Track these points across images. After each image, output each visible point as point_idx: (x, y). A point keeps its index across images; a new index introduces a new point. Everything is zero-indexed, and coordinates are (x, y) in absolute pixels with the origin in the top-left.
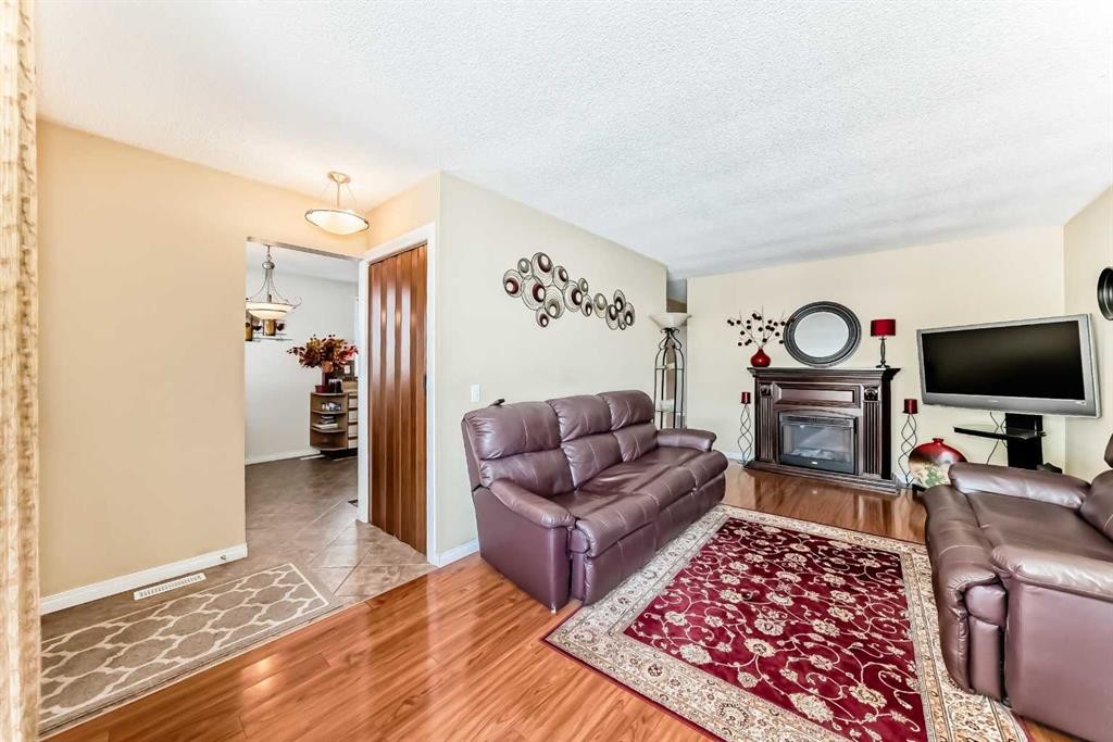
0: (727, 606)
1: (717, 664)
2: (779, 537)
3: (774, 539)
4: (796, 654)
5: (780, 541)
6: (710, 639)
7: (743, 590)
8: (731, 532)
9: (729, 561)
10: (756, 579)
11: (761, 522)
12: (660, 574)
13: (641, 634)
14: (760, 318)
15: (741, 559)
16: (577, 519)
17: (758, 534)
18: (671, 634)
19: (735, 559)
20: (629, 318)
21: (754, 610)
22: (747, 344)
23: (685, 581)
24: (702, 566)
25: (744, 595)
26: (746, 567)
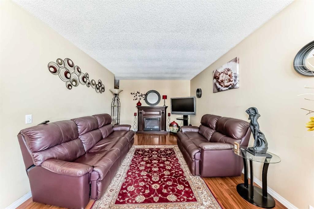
0: (144, 177)
1: (147, 198)
2: (150, 151)
3: (149, 152)
4: (164, 184)
5: (150, 152)
6: (142, 191)
7: (146, 170)
8: (138, 153)
9: (140, 162)
10: (148, 165)
11: (144, 148)
12: (122, 174)
13: (121, 201)
14: (139, 93)
15: (143, 161)
16: (93, 167)
17: (145, 152)
18: (131, 195)
19: (141, 161)
20: (103, 90)
21: (150, 175)
22: (136, 100)
23: (130, 173)
24: (133, 166)
25: (147, 171)
26: (145, 163)
